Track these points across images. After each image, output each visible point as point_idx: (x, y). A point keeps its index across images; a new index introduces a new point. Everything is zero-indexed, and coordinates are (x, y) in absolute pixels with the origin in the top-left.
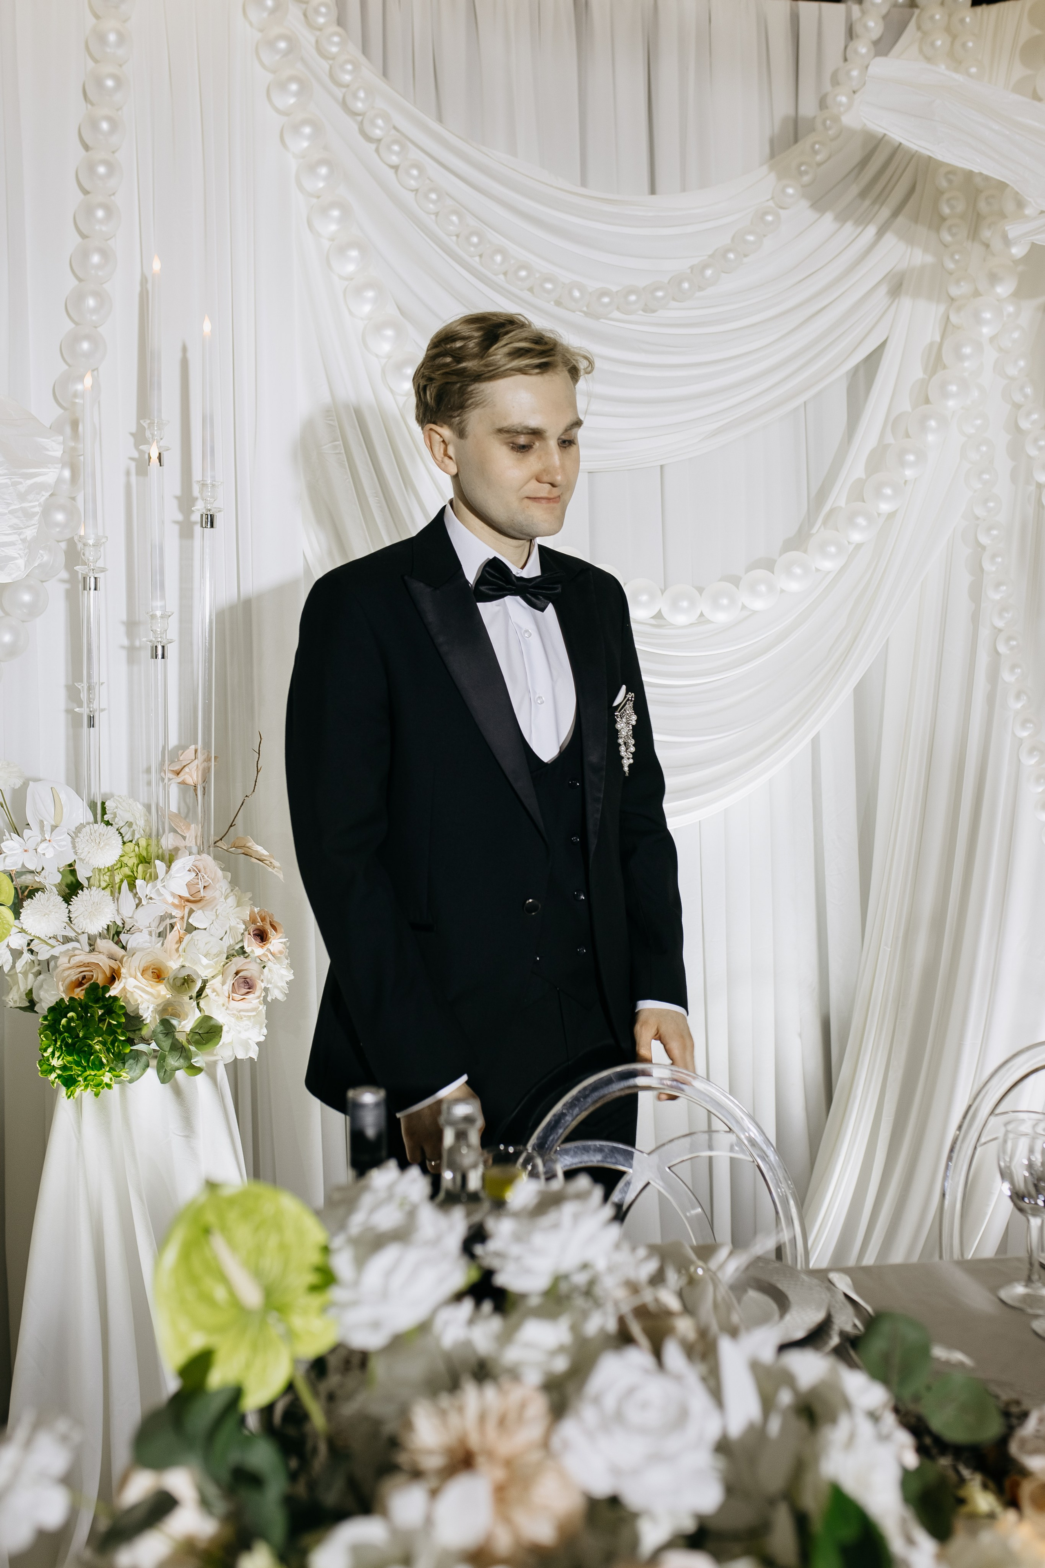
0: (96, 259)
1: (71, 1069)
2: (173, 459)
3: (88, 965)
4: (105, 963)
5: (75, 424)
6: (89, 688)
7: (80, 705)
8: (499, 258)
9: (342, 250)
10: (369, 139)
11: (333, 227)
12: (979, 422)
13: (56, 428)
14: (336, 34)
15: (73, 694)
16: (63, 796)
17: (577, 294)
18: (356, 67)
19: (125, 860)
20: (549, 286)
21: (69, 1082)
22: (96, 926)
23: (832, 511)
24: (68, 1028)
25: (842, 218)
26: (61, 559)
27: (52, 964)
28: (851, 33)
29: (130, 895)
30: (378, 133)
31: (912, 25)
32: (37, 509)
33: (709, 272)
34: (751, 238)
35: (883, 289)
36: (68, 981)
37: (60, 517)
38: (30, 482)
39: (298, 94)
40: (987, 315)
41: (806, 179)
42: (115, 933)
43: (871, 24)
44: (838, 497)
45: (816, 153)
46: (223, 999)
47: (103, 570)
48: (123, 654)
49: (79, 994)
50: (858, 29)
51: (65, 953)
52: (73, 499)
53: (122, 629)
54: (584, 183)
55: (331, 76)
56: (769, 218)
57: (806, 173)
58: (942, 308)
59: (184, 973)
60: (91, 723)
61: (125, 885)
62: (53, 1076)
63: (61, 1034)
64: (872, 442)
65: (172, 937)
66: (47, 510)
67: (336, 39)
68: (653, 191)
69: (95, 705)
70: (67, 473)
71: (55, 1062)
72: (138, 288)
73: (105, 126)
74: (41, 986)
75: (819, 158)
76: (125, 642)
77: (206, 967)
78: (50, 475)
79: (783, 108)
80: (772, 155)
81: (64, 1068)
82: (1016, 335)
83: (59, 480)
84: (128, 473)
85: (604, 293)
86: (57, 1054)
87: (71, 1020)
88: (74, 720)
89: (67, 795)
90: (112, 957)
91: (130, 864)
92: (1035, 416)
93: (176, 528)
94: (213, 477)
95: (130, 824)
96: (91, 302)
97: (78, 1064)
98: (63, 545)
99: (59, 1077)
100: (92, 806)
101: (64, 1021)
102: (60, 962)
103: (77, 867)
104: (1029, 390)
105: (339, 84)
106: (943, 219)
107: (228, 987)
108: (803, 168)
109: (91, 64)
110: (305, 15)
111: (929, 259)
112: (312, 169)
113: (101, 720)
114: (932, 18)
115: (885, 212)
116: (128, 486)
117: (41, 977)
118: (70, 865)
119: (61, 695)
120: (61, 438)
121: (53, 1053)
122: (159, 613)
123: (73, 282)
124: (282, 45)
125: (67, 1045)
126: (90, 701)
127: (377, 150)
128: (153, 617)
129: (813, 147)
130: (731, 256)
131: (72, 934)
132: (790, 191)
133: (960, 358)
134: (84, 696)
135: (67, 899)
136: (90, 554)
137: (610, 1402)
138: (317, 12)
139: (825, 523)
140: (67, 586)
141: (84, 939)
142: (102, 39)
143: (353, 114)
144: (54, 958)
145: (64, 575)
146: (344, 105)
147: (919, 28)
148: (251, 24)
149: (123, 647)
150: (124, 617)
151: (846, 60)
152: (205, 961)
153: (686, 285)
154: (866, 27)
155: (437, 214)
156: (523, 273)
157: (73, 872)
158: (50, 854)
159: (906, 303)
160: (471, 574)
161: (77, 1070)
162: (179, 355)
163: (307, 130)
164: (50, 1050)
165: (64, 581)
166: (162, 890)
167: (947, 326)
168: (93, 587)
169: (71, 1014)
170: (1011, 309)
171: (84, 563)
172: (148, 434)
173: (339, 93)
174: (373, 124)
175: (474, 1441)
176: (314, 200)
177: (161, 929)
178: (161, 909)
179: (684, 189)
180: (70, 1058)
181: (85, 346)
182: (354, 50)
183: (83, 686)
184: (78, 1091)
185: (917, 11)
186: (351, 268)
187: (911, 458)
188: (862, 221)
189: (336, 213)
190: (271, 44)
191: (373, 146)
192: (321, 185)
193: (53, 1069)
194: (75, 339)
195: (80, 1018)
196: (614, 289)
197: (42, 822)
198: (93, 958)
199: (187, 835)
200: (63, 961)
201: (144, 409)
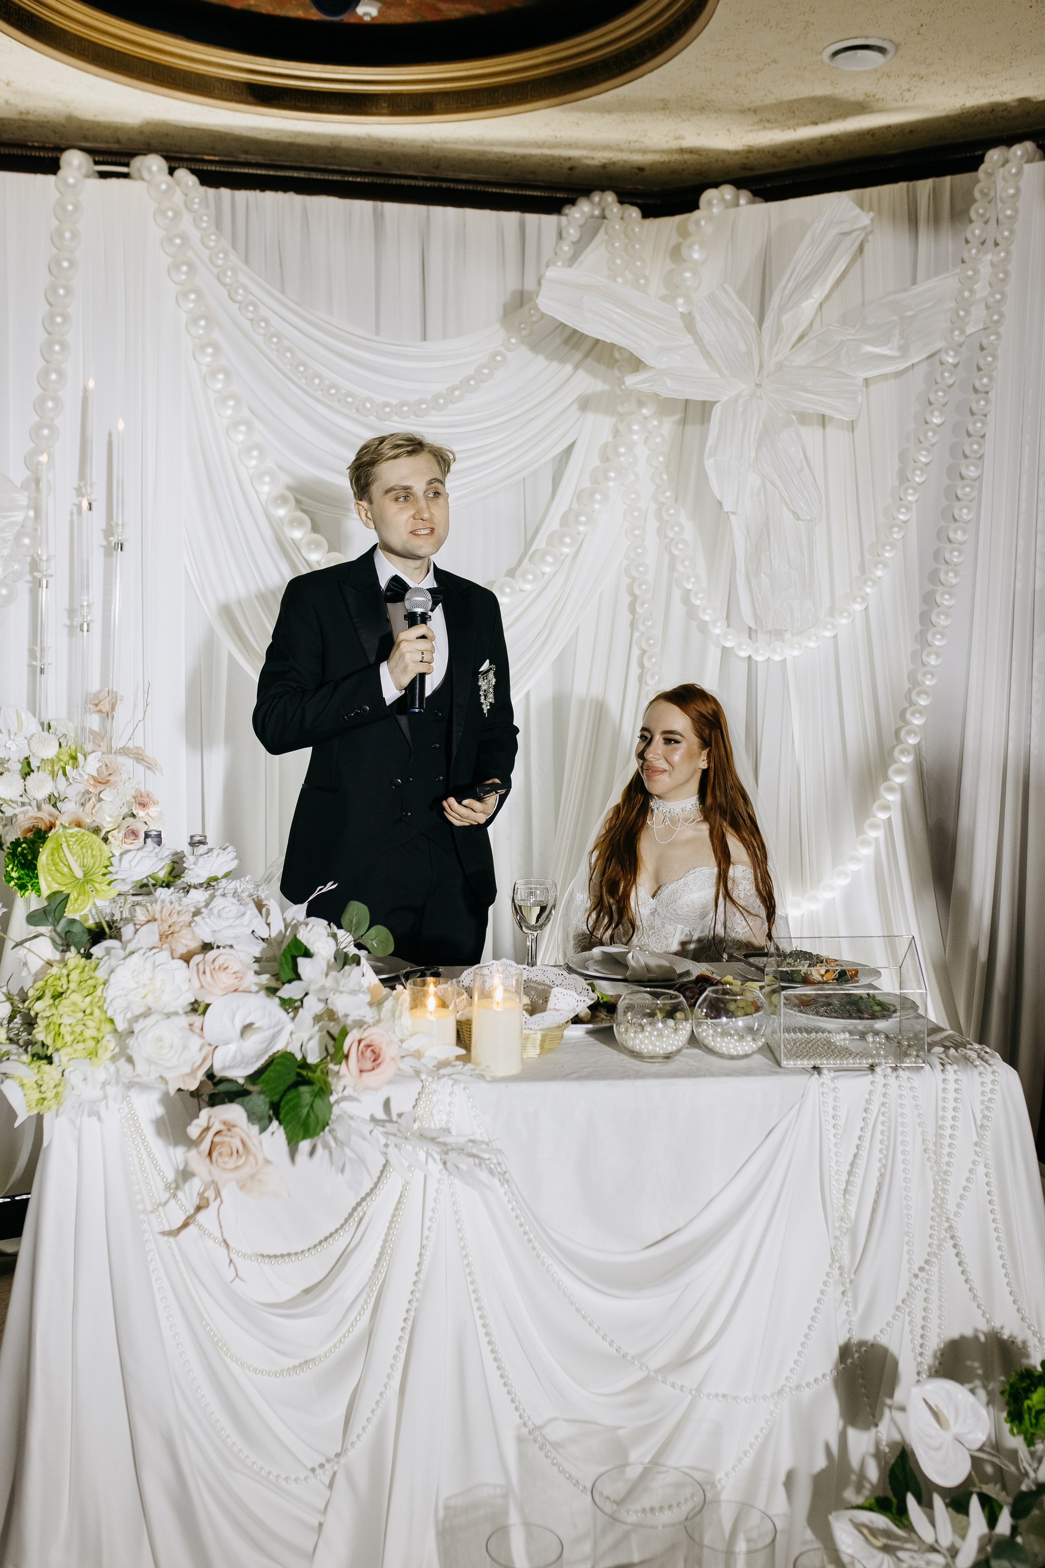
0: (54, 377)
1: (23, 879)
2: (100, 506)
3: (36, 818)
4: (47, 818)
5: (38, 482)
6: (41, 650)
7: (36, 661)
8: (317, 381)
9: (213, 374)
10: (234, 301)
11: (208, 359)
12: (633, 496)
13: (24, 487)
14: (214, 234)
15: (32, 654)
16: (23, 716)
17: (368, 405)
18: (226, 255)
19: (62, 757)
20: (350, 400)
21: (22, 887)
22: (42, 794)
23: (536, 551)
24: (22, 854)
25: (550, 357)
26: (27, 568)
27: (14, 820)
28: (560, 236)
29: (64, 778)
30: (239, 298)
31: (602, 232)
32: (11, 537)
33: (457, 393)
34: (486, 371)
35: (575, 406)
36: (23, 828)
37: (27, 541)
38: (7, 521)
39: (187, 273)
40: (636, 428)
41: (524, 333)
42: (54, 801)
43: (572, 231)
44: (540, 543)
45: (531, 315)
46: (117, 843)
47: (51, 576)
48: (66, 630)
49: (30, 835)
50: (564, 234)
51: (22, 812)
52: (36, 530)
53: (65, 614)
54: (377, 333)
55: (210, 259)
56: (499, 358)
57: (524, 329)
58: (614, 420)
59: (95, 825)
60: (42, 671)
61: (61, 772)
62: (12, 883)
63: (17, 857)
64: (564, 508)
65: (89, 805)
66: (18, 538)
67: (213, 237)
68: (425, 338)
69: (45, 661)
70: (31, 513)
71: (14, 874)
72: (81, 395)
73: (61, 292)
74: (7, 834)
75: (534, 319)
76: (67, 622)
77: (109, 822)
78: (19, 516)
79: (513, 284)
80: (505, 315)
81: (19, 878)
82: (658, 440)
83: (27, 518)
84: (72, 514)
85: (387, 405)
86: (15, 869)
87: (24, 849)
88: (32, 668)
89: (25, 715)
90: (51, 815)
91: (65, 760)
92: (668, 494)
93: (102, 550)
94: (123, 519)
95: (65, 735)
96: (50, 404)
97: (28, 875)
98: (29, 559)
99: (16, 884)
100: (42, 724)
101: (19, 849)
102: (19, 817)
103: (31, 760)
104: (665, 477)
105: (216, 266)
106: (616, 361)
107: (121, 835)
108: (522, 326)
109: (54, 251)
110: (194, 219)
111: (607, 387)
112: (195, 321)
113: (49, 670)
114: (613, 227)
115: (578, 356)
116: (72, 523)
117: (7, 828)
118: (27, 758)
119: (26, 654)
120: (27, 494)
121: (12, 869)
122: (85, 604)
123: (40, 391)
124: (178, 241)
125: (21, 864)
126: (42, 657)
127: (239, 309)
128: (82, 606)
129: (529, 312)
130: (472, 382)
131: (27, 801)
132: (513, 341)
133: (618, 455)
134: (38, 654)
135: (24, 779)
136: (44, 566)
137: (215, 911)
138: (202, 220)
139: (530, 560)
140: (30, 585)
141: (34, 803)
142: (61, 236)
143: (224, 285)
144: (15, 815)
145: (29, 578)
146: (218, 278)
147: (607, 233)
148: (159, 226)
149: (66, 626)
150: (67, 606)
151: (556, 254)
152: (108, 819)
153: (441, 401)
154: (569, 234)
155: (278, 351)
156: (333, 391)
157: (29, 764)
158: (14, 748)
159: (590, 416)
160: (383, 583)
161: (27, 879)
162: (106, 439)
163: (193, 296)
164: (11, 866)
165: (28, 582)
166: (82, 773)
167: (616, 433)
168: (45, 586)
169: (24, 845)
170: (656, 423)
171: (39, 571)
172: (84, 490)
173: (216, 271)
174: (236, 292)
175: (157, 916)
176: (197, 341)
177: (83, 800)
178: (82, 788)
179: (445, 337)
180: (22, 872)
181: (46, 432)
182: (225, 243)
183: (38, 649)
184: (27, 894)
185: (606, 221)
186: (219, 386)
187: (583, 519)
188: (563, 360)
189: (210, 350)
190: (170, 240)
191: (237, 305)
192: (201, 332)
193: (13, 878)
194: (39, 427)
195: (29, 848)
196: (394, 402)
197: (9, 731)
198: (39, 814)
199: (102, 744)
200: (21, 817)
201: (82, 475)
